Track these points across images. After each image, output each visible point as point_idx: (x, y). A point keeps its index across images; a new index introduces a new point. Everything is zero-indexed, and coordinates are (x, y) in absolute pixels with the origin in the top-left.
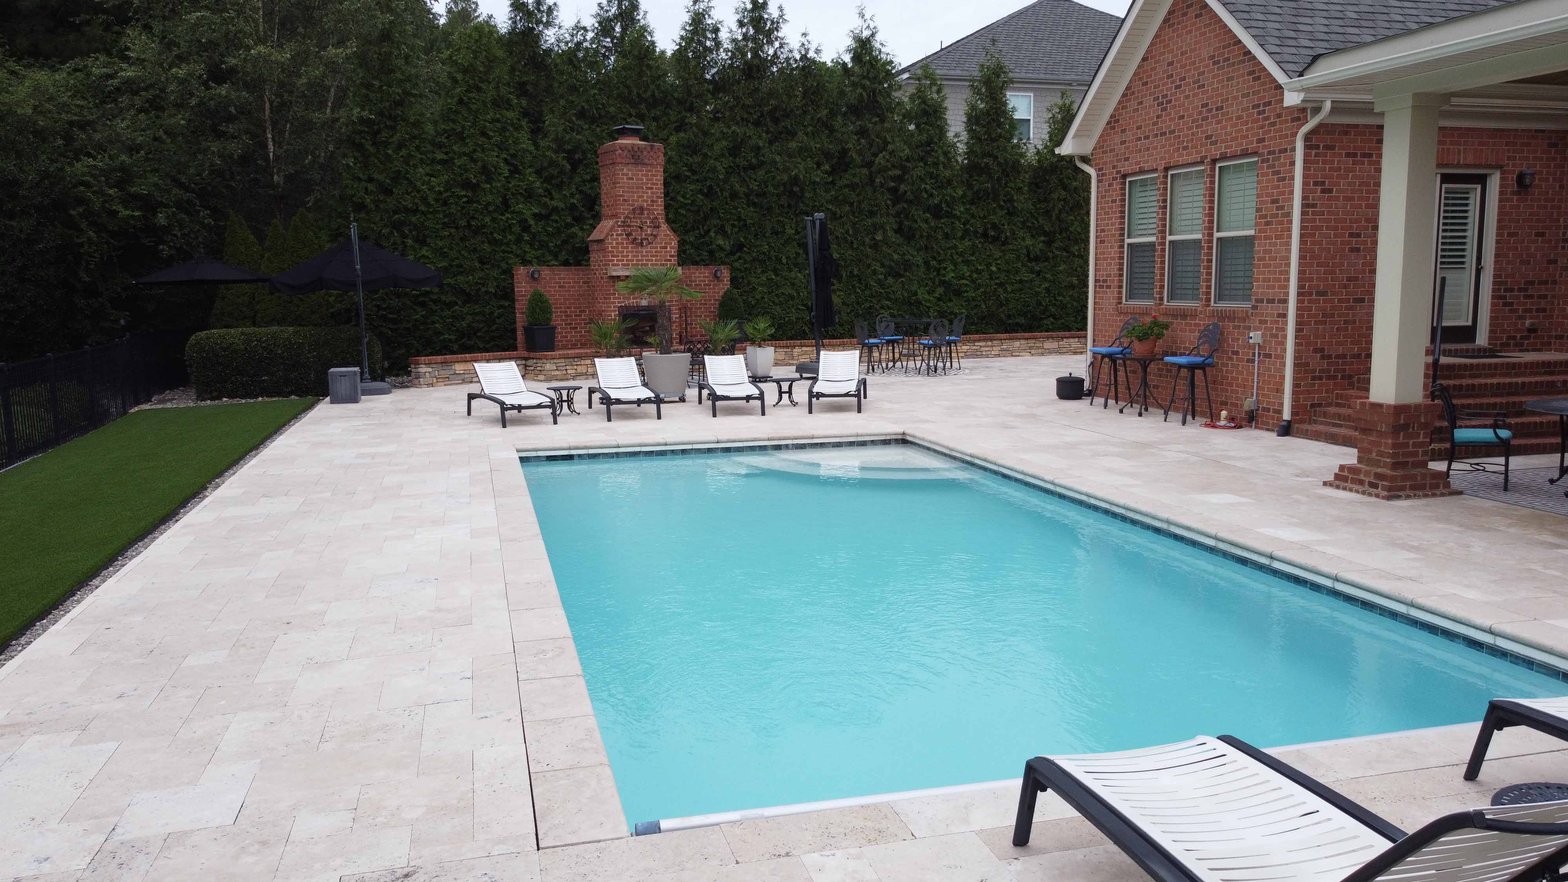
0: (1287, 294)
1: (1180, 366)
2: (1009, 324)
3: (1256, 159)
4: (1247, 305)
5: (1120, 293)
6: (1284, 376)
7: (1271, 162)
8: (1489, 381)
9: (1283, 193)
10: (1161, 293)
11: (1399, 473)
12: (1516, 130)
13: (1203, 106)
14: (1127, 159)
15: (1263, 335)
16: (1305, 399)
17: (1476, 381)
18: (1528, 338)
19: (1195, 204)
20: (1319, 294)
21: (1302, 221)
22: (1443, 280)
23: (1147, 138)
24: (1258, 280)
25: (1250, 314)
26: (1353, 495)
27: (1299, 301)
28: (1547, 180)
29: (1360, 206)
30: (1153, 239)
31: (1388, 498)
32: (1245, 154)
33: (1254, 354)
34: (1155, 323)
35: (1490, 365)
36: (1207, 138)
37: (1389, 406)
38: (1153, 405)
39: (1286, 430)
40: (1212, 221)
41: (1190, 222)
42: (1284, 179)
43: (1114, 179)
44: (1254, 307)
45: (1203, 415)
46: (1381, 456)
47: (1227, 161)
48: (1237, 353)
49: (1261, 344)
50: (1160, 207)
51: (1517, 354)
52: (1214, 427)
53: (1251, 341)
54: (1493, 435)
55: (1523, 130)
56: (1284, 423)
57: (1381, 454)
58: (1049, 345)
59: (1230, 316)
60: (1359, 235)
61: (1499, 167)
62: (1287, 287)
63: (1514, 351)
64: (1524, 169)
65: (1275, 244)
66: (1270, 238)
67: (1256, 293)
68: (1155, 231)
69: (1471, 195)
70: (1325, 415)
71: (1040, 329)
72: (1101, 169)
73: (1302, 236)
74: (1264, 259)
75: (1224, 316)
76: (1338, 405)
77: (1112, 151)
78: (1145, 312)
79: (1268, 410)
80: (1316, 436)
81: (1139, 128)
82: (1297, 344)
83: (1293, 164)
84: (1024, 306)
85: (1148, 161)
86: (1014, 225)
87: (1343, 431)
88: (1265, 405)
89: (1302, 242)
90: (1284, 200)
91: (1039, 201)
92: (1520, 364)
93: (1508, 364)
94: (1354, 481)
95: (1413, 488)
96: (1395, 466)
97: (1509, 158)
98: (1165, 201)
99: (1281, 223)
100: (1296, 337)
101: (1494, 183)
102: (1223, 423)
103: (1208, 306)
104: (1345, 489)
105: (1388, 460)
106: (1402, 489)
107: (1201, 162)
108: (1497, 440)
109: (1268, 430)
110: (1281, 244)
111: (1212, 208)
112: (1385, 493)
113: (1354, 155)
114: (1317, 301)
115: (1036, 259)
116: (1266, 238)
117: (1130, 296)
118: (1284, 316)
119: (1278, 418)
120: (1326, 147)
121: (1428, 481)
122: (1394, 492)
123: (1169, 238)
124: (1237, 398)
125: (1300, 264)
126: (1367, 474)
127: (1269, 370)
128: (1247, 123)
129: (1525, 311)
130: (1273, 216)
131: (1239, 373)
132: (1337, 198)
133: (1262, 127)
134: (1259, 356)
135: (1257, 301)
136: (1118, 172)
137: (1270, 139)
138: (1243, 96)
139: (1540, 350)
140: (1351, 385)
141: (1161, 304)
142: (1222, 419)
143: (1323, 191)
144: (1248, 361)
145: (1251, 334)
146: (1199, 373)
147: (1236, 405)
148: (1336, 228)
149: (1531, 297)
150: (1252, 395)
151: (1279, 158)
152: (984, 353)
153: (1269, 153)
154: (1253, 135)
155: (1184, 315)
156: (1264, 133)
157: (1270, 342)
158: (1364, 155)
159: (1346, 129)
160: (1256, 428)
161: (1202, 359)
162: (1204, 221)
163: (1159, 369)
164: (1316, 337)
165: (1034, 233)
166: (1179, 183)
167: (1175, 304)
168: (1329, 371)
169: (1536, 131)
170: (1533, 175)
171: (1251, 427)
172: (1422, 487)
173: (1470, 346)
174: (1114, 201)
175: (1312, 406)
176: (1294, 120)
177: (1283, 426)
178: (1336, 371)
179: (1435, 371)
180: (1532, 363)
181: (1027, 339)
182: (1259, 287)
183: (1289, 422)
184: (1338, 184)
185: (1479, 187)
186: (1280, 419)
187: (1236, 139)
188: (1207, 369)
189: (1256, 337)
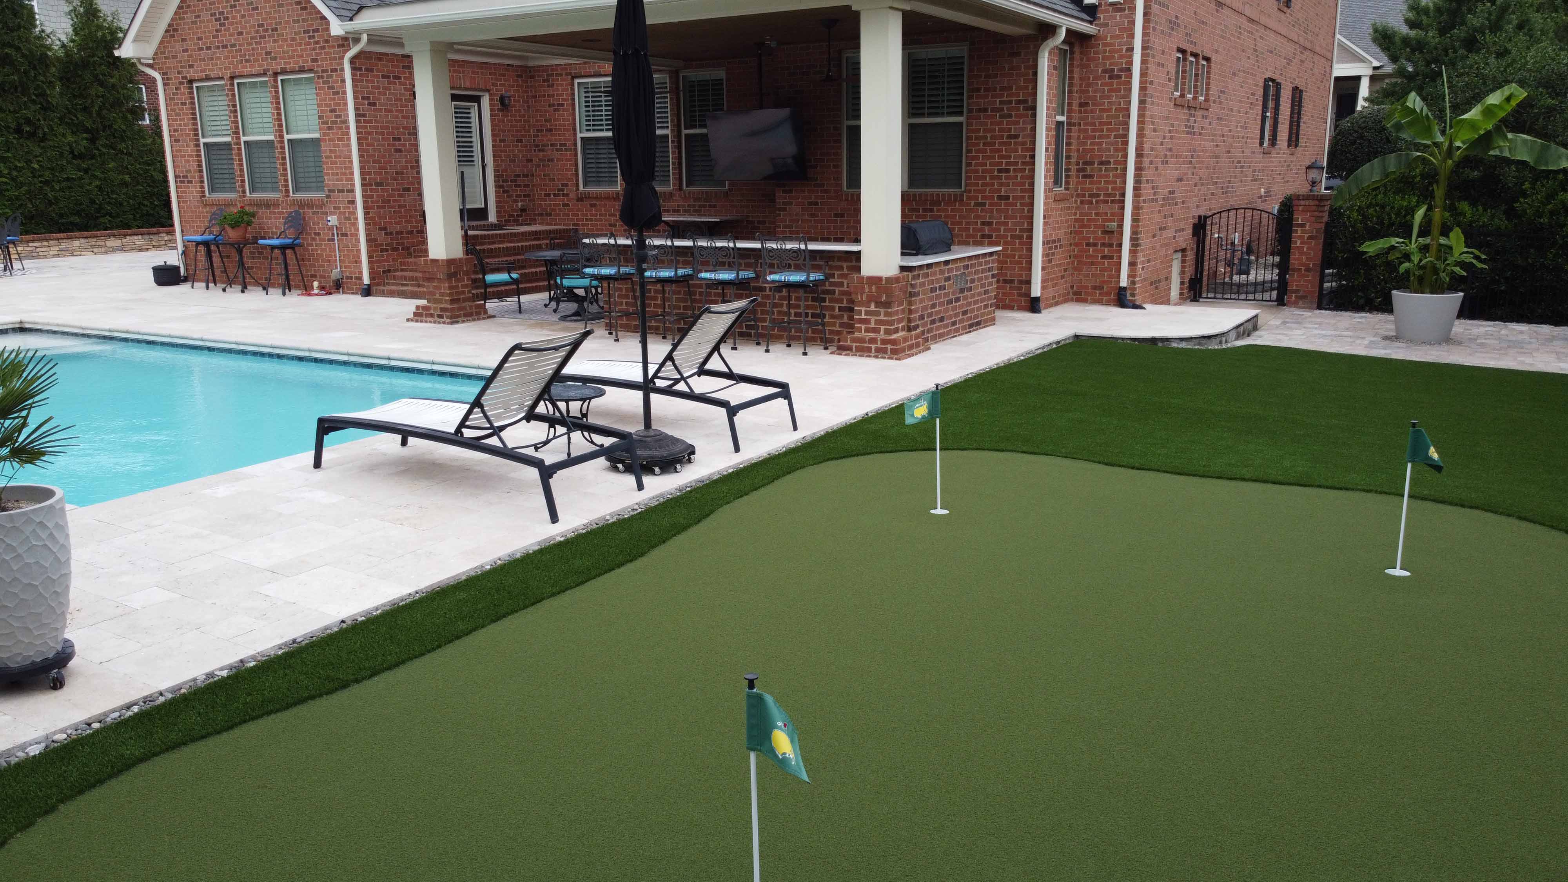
0: (353, 185)
1: (273, 248)
2: (63, 224)
3: (313, 75)
4: (321, 195)
5: (203, 187)
6: (360, 250)
7: (325, 79)
8: (501, 246)
9: (339, 105)
10: (243, 186)
11: (455, 306)
12: (495, 64)
13: (259, 26)
14: (191, 66)
15: (338, 219)
16: (378, 267)
17: (493, 246)
18: (521, 215)
19: (264, 110)
20: (377, 185)
21: (357, 127)
22: (462, 173)
23: (209, 48)
24: (328, 174)
25: (325, 202)
26: (428, 325)
27: (363, 191)
28: (519, 101)
29: (397, 117)
30: (228, 139)
31: (452, 323)
32: (302, 70)
33: (333, 234)
34: (243, 213)
35: (500, 234)
36: (266, 53)
37: (442, 260)
38: (251, 284)
39: (367, 292)
40: (280, 124)
41: (261, 125)
42: (337, 93)
43: (181, 83)
44: (328, 197)
45: (297, 287)
46: (443, 296)
47: (286, 75)
48: (319, 234)
49: (338, 226)
50: (231, 112)
51: (516, 227)
52: (309, 295)
53: (330, 224)
54: (508, 277)
55: (500, 64)
56: (366, 287)
57: (442, 295)
58: (111, 243)
59: (310, 204)
60: (399, 139)
61: (488, 91)
62: (352, 179)
63: (513, 226)
64: (503, 93)
65: (338, 146)
66: (333, 140)
67: (328, 185)
68: (229, 132)
69: (472, 111)
70: (395, 278)
71: (97, 227)
72: (165, 74)
73: (359, 139)
74: (330, 157)
75: (302, 204)
76: (402, 270)
77: (174, 57)
78: (230, 204)
79: (351, 278)
80: (391, 294)
81: (199, 39)
82: (366, 224)
83: (343, 81)
84: (75, 204)
85: (213, 70)
86: (52, 120)
87: (409, 288)
88: (348, 274)
89: (360, 144)
90: (341, 110)
91: (75, 96)
92: (518, 233)
93: (511, 233)
94: (427, 315)
95: (465, 315)
96: (453, 301)
97: (493, 84)
98: (234, 106)
99: (341, 128)
100: (365, 219)
101: (486, 101)
102: (316, 291)
103: (288, 196)
104: (422, 321)
105: (447, 298)
106: (459, 316)
107: (264, 74)
108: (511, 280)
109: (353, 293)
110: (344, 145)
111: (279, 114)
112: (448, 320)
113: (388, 77)
114: (376, 191)
115: (81, 156)
116: (330, 140)
117: (213, 190)
118: (353, 202)
119: (359, 283)
120: (367, 70)
121: (474, 310)
122: (454, 319)
123: (243, 139)
124: (324, 271)
125: (360, 162)
126: (435, 309)
127: (347, 246)
128: (300, 45)
129: (516, 196)
130: (333, 122)
131: (322, 250)
132: (381, 110)
133: (314, 49)
134: (338, 236)
135: (330, 191)
136: (184, 78)
137: (322, 60)
138: (294, 21)
139: (530, 224)
140: (410, 254)
141: (244, 196)
142: (315, 288)
143: (370, 104)
144: (329, 240)
145: (329, 218)
146: (289, 252)
147: (324, 277)
148: (383, 134)
149: (519, 186)
150: (336, 268)
151: (331, 76)
152: (41, 254)
153: (323, 71)
154: (308, 55)
155: (267, 204)
156: (317, 54)
157: (345, 224)
158: (395, 77)
159: (381, 56)
160: (343, 293)
161: (291, 240)
162: (274, 125)
163: (251, 252)
164: (380, 218)
165: (75, 129)
166: (246, 92)
167: (255, 195)
168: (392, 244)
169: (508, 65)
170: (509, 97)
171: (339, 293)
172: (470, 315)
173: (485, 223)
174: (184, 104)
175: (384, 272)
176: (339, 46)
177: (365, 289)
178: (398, 244)
179: (467, 240)
180: (526, 232)
181: (86, 238)
182: (329, 180)
183: (369, 285)
184: (379, 99)
185: (476, 105)
186: (362, 284)
187: (293, 57)
188: (296, 248)
189: (333, 220)
